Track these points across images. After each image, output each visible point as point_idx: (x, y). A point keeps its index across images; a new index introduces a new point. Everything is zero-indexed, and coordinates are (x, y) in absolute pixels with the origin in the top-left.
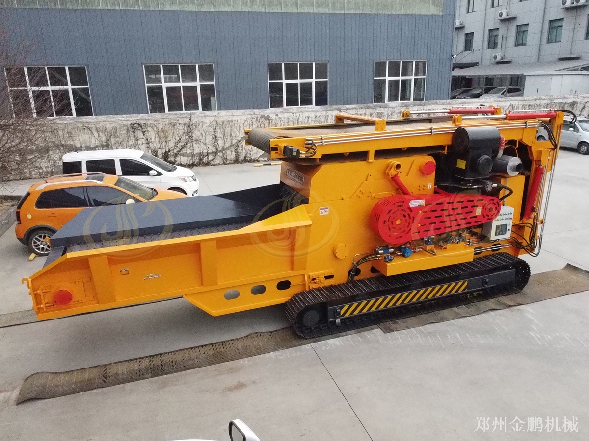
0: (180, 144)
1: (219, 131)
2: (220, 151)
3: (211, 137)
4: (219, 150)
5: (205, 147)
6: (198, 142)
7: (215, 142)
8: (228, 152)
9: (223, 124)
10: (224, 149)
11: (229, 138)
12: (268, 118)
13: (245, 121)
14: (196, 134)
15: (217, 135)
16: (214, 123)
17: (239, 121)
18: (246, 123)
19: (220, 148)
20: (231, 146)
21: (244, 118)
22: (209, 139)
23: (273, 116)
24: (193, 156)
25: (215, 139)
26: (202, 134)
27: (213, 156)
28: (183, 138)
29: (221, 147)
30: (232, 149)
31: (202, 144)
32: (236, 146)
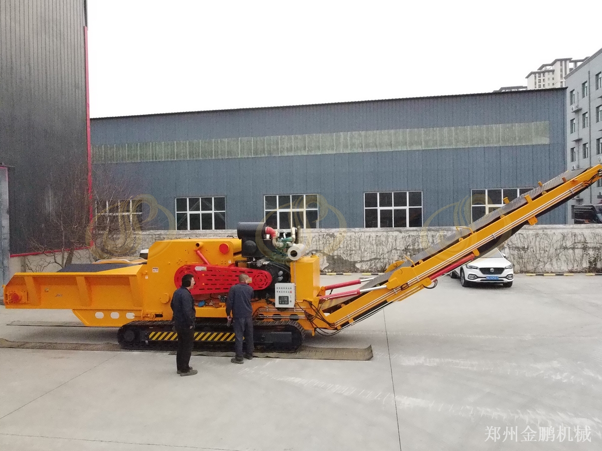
12: (333, 236)
13: (313, 238)
17: (308, 237)
18: (314, 239)
21: (313, 235)
23: (337, 235)
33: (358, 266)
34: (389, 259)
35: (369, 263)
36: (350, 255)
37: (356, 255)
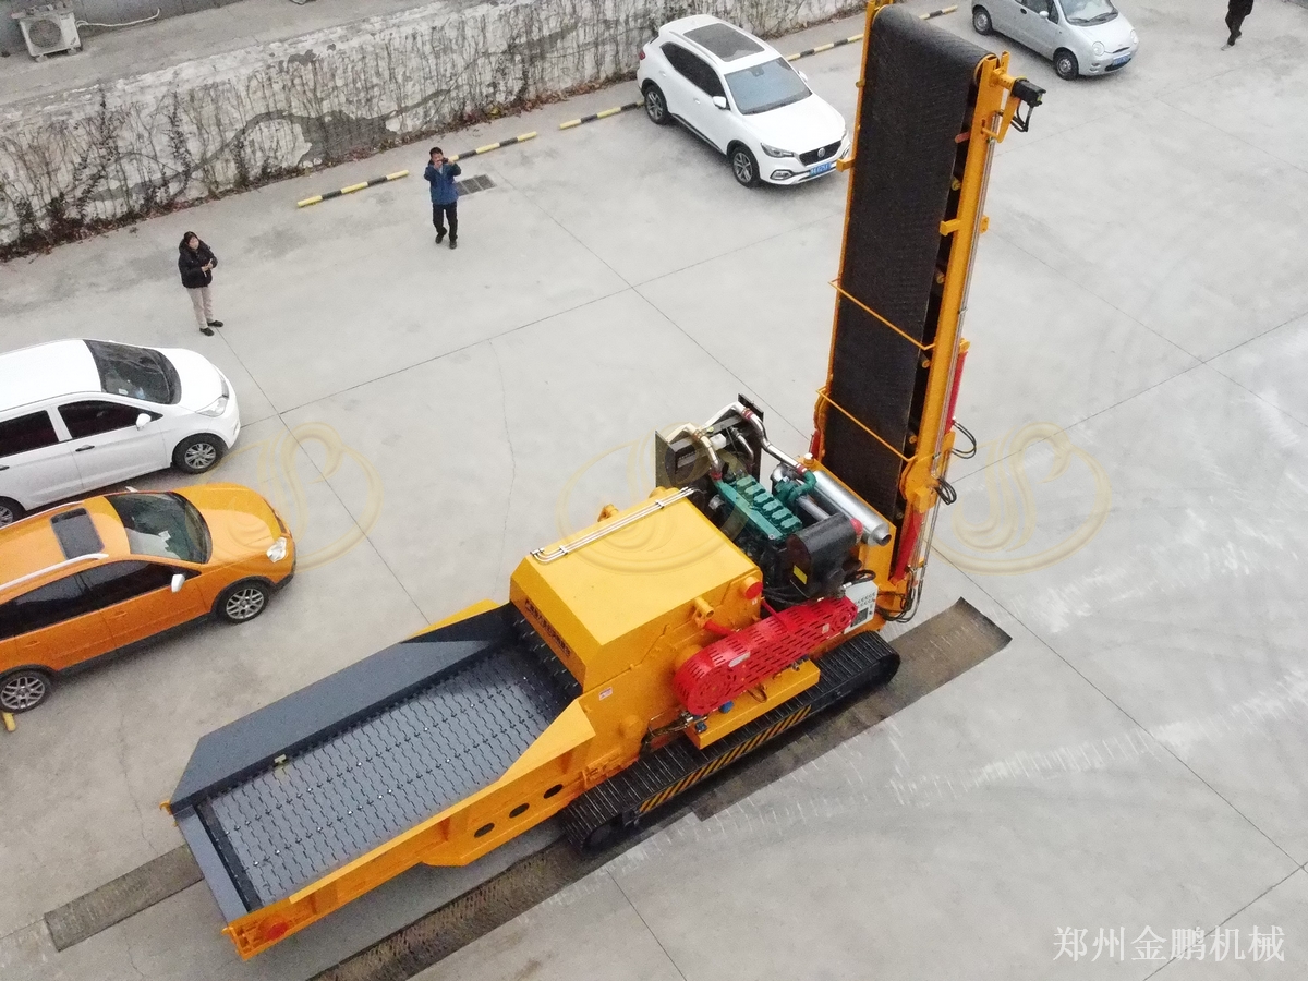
0: (87, 172)
1: (185, 118)
2: (197, 167)
3: (165, 139)
4: (192, 165)
5: (154, 166)
6: (133, 156)
7: (178, 149)
8: (219, 165)
9: (192, 99)
10: (204, 161)
11: (214, 130)
12: (309, 58)
13: (252, 81)
14: (125, 138)
15: (180, 129)
16: (169, 101)
18: (254, 83)
19: (196, 158)
20: (222, 149)
21: (247, 68)
22: (162, 142)
23: (321, 51)
24: (128, 193)
25: (179, 140)
26: (140, 136)
27: (180, 182)
28: (94, 155)
29: (198, 157)
30: (227, 154)
31: (145, 161)
32: (237, 146)
33: (393, 126)
34: (471, 86)
35: (421, 111)
36: (369, 100)
37: (384, 97)
